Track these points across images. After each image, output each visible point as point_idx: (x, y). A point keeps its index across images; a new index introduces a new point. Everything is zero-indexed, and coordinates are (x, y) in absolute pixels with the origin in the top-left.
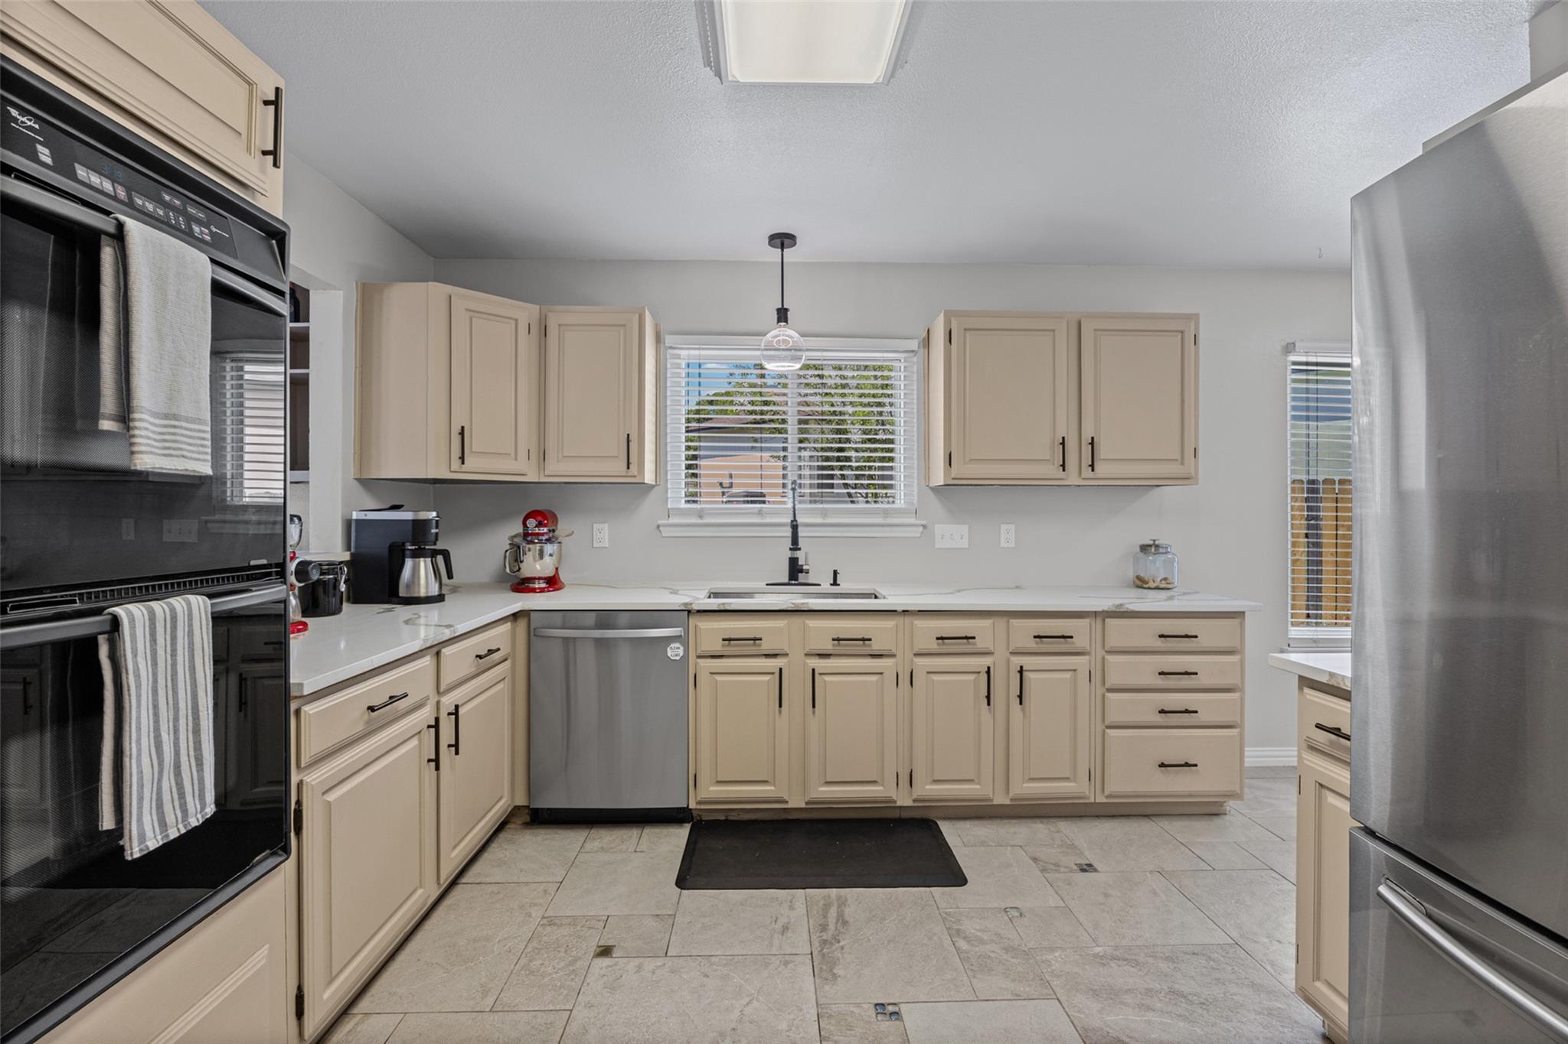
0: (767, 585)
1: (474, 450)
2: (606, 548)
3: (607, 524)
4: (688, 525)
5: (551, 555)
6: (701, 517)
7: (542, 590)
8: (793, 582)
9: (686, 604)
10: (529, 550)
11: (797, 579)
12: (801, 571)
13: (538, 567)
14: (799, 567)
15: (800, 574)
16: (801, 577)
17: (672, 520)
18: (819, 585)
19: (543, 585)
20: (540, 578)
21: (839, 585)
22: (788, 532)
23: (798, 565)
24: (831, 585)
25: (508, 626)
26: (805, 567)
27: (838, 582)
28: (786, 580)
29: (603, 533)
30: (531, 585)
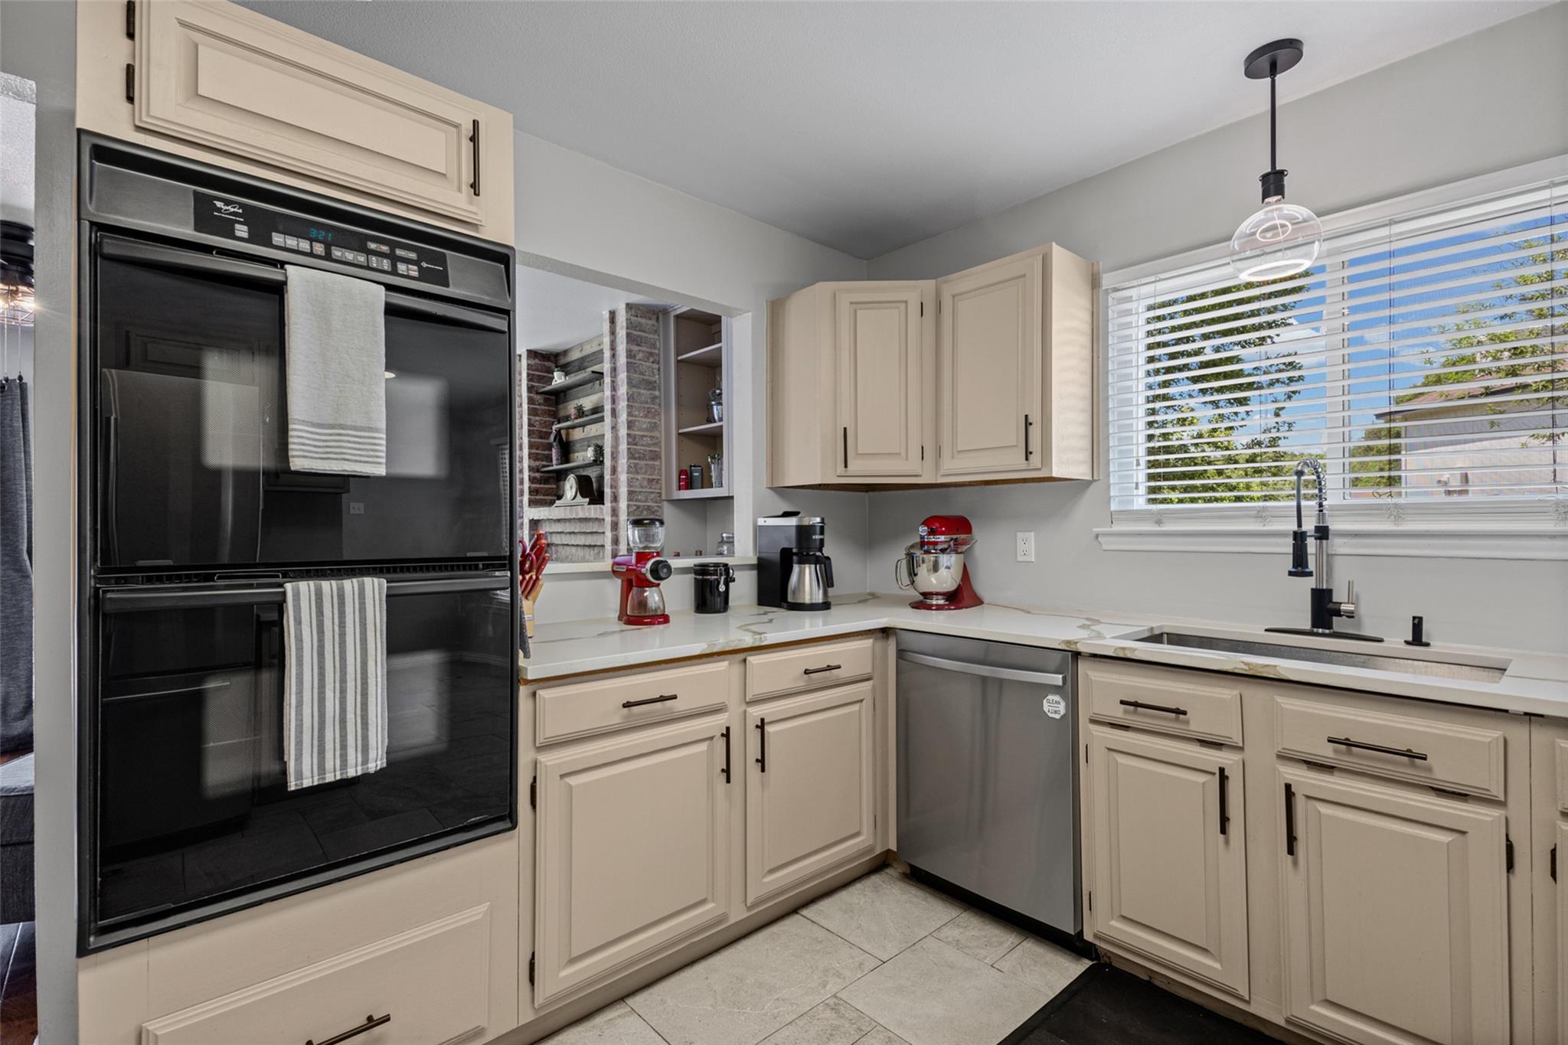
0: (1266, 630)
1: (859, 452)
2: (1032, 562)
3: (1033, 533)
4: (1140, 534)
5: (948, 568)
6: (1159, 522)
7: (939, 608)
8: (1320, 631)
9: (1068, 642)
10: (923, 562)
11: (1330, 627)
12: (1338, 613)
13: (934, 581)
14: (1331, 606)
15: (1334, 618)
16: (1338, 624)
17: (1116, 528)
18: (1380, 641)
19: (941, 602)
20: (937, 594)
21: (1427, 645)
22: (1287, 546)
23: (1331, 600)
24: (1407, 643)
25: (867, 643)
26: (1343, 607)
27: (1424, 640)
28: (1307, 625)
29: (1028, 544)
30: (929, 601)
